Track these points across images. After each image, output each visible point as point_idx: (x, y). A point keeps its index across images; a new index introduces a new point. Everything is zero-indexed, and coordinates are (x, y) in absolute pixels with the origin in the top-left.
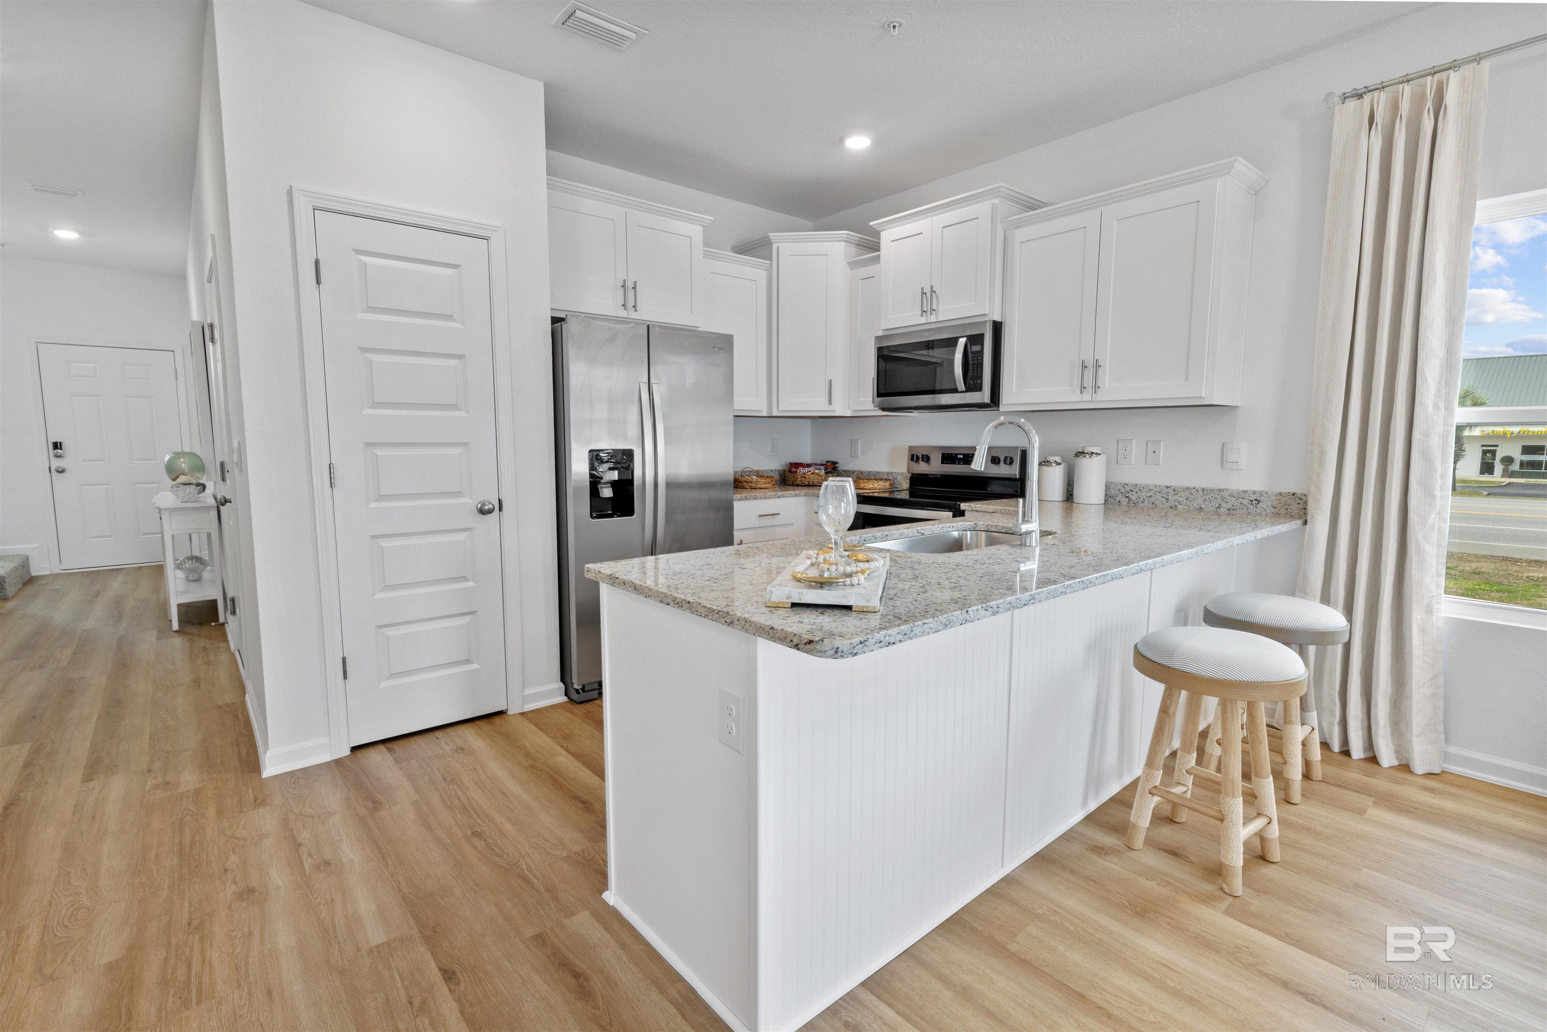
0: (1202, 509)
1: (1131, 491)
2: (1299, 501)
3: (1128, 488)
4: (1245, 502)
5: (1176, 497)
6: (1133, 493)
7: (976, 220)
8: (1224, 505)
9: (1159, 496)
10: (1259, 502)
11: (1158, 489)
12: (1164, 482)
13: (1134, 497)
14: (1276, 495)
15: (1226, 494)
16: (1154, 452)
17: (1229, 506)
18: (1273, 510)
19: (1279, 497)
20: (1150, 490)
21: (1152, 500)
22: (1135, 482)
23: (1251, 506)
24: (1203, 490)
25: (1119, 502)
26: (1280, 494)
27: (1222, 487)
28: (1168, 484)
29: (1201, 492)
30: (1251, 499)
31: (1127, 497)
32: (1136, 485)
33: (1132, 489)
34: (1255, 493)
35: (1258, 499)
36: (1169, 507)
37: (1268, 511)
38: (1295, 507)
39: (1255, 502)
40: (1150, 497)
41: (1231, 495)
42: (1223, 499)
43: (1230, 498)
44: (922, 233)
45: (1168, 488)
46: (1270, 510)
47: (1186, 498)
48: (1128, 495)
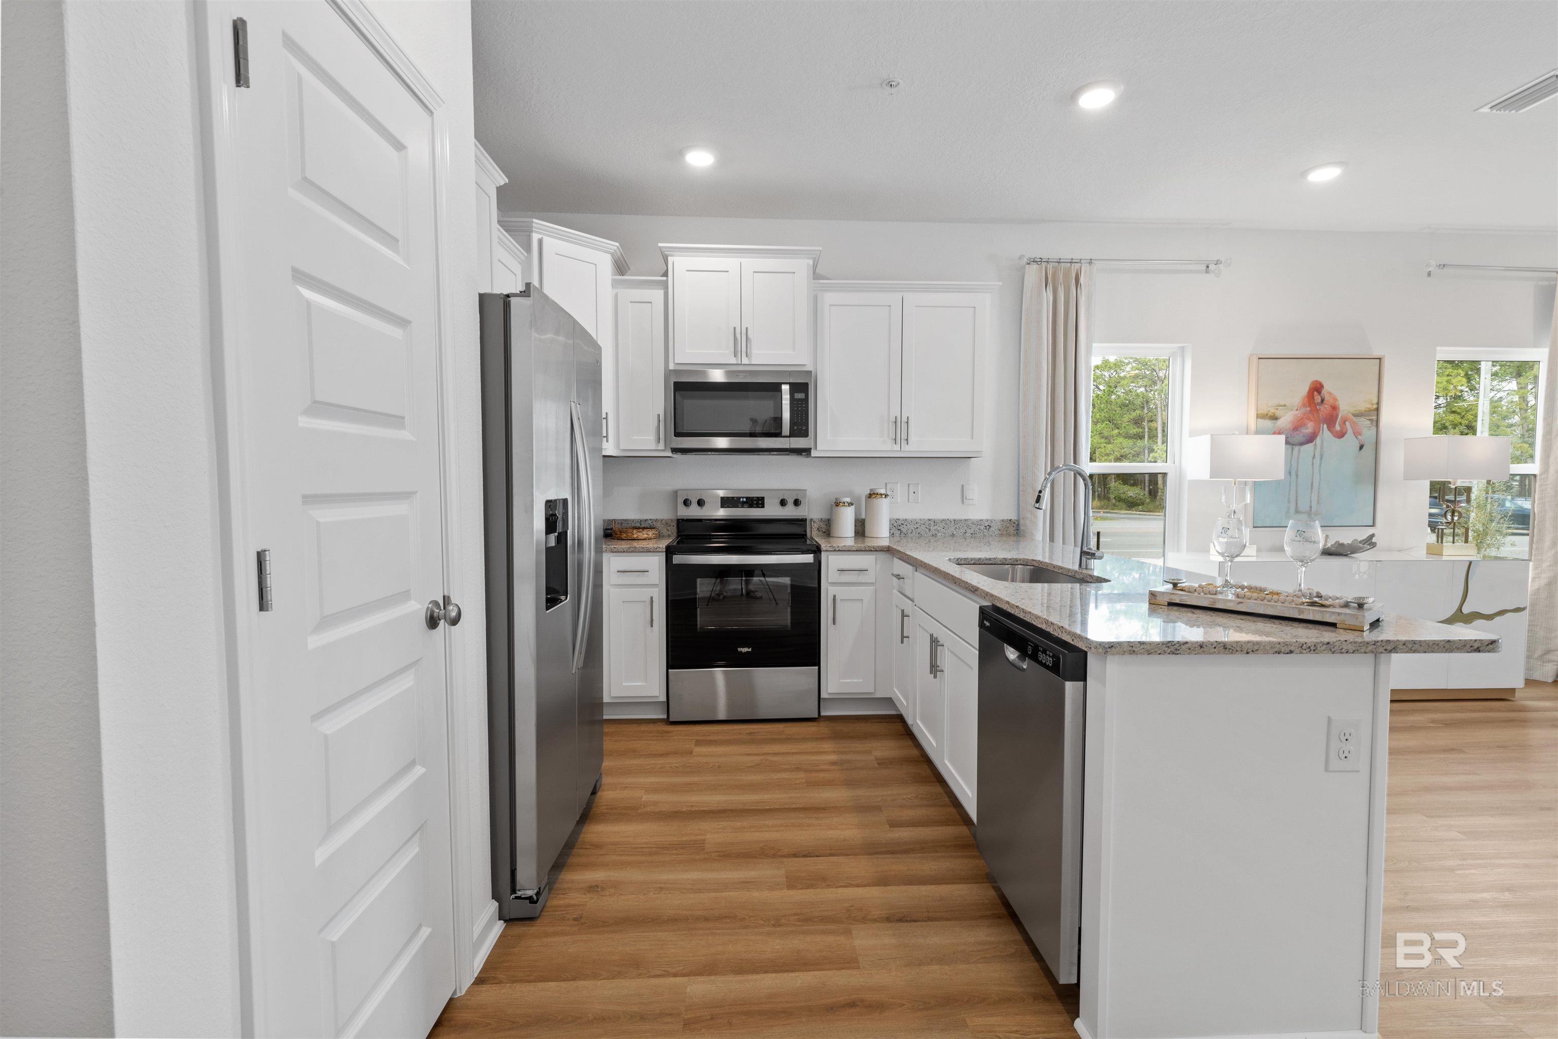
0: (954, 535)
1: (902, 524)
2: (1013, 525)
3: (900, 523)
4: (982, 527)
5: (936, 527)
6: (904, 526)
7: (791, 274)
8: (968, 531)
9: (923, 527)
10: (990, 527)
11: (922, 522)
12: (927, 516)
13: (904, 530)
14: (1000, 522)
15: (969, 522)
16: (914, 493)
17: (972, 531)
18: (999, 532)
19: (1002, 523)
20: (917, 523)
21: (918, 531)
22: (905, 517)
23: (986, 530)
24: (954, 520)
25: (893, 534)
26: (1003, 520)
27: (966, 518)
28: (930, 518)
29: (953, 522)
30: (986, 525)
31: (899, 530)
32: (906, 520)
33: (903, 523)
34: (987, 520)
35: (990, 525)
36: (931, 535)
37: (996, 533)
38: (1012, 530)
39: (988, 527)
40: (917, 528)
41: (973, 523)
42: (968, 526)
43: (972, 525)
44: (728, 271)
45: (930, 520)
46: (997, 532)
47: (943, 527)
48: (899, 528)
